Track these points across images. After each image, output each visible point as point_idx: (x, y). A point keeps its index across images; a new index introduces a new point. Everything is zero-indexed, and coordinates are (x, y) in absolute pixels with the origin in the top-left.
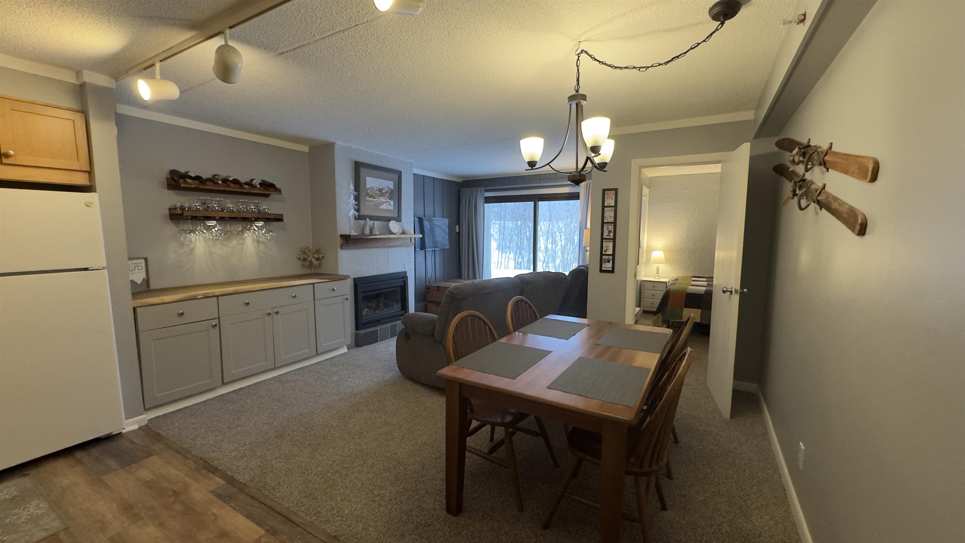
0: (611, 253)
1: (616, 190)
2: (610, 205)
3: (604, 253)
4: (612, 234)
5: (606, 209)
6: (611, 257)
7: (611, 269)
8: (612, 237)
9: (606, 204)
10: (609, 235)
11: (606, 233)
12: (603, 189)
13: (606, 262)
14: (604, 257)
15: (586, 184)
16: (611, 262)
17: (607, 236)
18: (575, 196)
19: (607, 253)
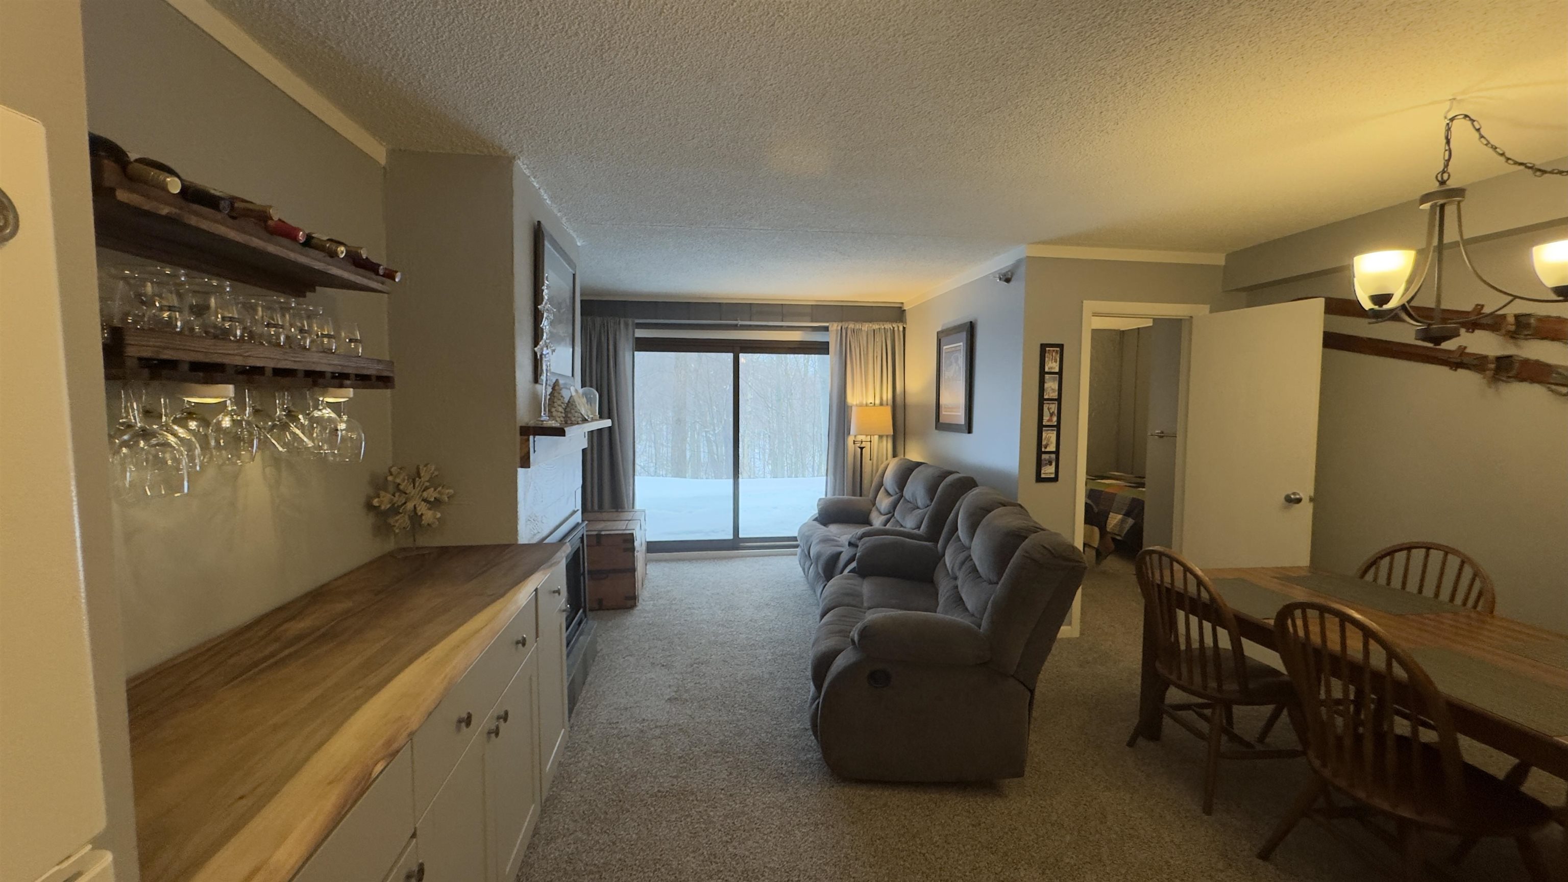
0: (1054, 449)
1: (1061, 346)
2: (1053, 371)
3: (1043, 450)
4: (1055, 419)
5: (1047, 376)
6: (1053, 456)
7: (1053, 476)
8: (1055, 424)
9: (1047, 370)
10: (1050, 420)
11: (1046, 418)
12: (1042, 345)
13: (1046, 464)
14: (1044, 456)
15: (839, 328)
16: (1054, 464)
17: (1048, 421)
18: (821, 348)
19: (1048, 449)
